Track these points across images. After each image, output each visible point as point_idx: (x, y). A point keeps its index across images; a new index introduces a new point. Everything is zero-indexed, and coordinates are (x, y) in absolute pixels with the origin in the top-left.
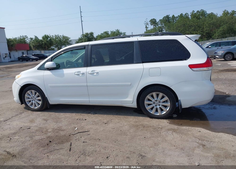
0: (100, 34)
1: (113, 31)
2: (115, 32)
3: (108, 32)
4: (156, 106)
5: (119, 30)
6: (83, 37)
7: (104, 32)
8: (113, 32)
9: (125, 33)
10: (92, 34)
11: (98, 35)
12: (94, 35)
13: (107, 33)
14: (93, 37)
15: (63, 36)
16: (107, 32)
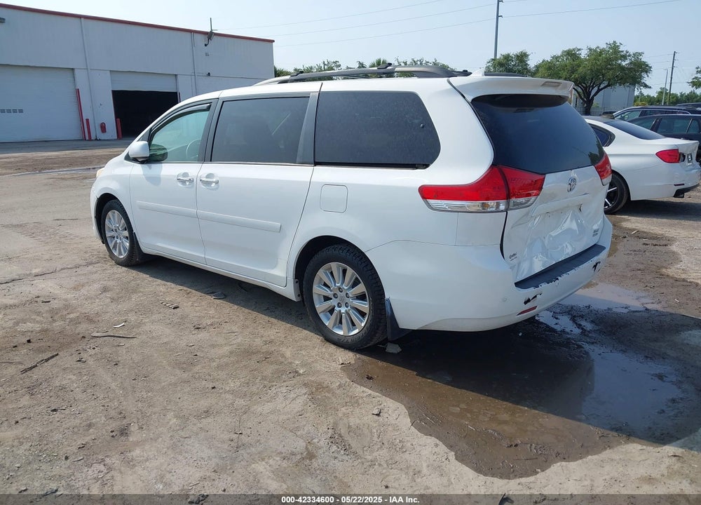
0: (549, 59)
1: (598, 47)
2: (602, 51)
3: (579, 50)
4: (339, 305)
5: (618, 44)
6: (494, 68)
7: (564, 52)
8: (595, 51)
9: (640, 54)
10: (522, 57)
11: (544, 61)
12: (528, 62)
13: (575, 54)
14: (527, 69)
15: (435, 64)
16: (574, 50)
